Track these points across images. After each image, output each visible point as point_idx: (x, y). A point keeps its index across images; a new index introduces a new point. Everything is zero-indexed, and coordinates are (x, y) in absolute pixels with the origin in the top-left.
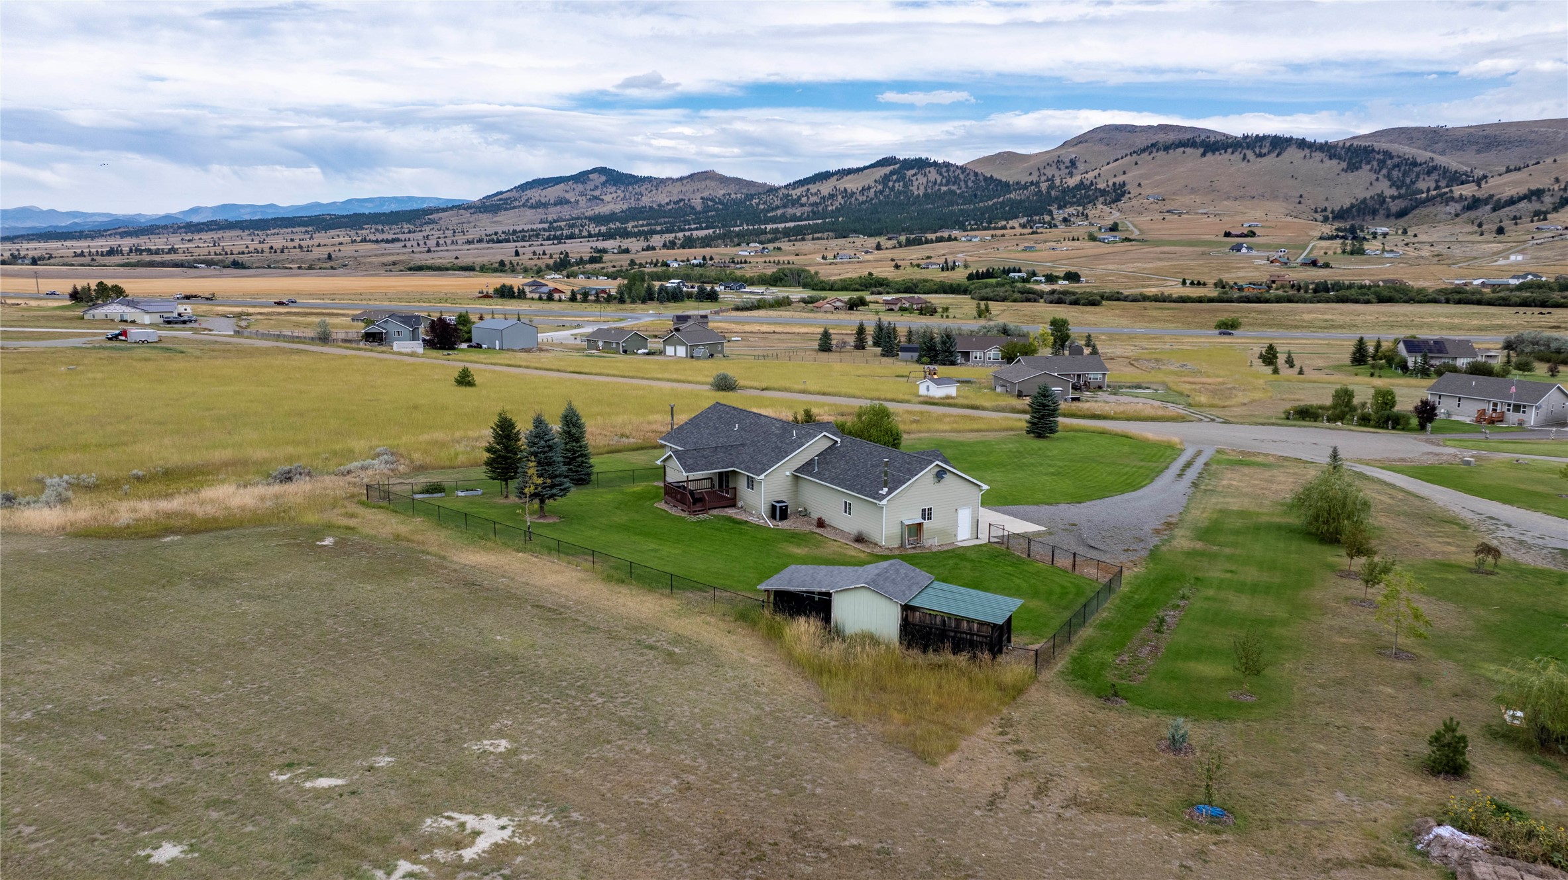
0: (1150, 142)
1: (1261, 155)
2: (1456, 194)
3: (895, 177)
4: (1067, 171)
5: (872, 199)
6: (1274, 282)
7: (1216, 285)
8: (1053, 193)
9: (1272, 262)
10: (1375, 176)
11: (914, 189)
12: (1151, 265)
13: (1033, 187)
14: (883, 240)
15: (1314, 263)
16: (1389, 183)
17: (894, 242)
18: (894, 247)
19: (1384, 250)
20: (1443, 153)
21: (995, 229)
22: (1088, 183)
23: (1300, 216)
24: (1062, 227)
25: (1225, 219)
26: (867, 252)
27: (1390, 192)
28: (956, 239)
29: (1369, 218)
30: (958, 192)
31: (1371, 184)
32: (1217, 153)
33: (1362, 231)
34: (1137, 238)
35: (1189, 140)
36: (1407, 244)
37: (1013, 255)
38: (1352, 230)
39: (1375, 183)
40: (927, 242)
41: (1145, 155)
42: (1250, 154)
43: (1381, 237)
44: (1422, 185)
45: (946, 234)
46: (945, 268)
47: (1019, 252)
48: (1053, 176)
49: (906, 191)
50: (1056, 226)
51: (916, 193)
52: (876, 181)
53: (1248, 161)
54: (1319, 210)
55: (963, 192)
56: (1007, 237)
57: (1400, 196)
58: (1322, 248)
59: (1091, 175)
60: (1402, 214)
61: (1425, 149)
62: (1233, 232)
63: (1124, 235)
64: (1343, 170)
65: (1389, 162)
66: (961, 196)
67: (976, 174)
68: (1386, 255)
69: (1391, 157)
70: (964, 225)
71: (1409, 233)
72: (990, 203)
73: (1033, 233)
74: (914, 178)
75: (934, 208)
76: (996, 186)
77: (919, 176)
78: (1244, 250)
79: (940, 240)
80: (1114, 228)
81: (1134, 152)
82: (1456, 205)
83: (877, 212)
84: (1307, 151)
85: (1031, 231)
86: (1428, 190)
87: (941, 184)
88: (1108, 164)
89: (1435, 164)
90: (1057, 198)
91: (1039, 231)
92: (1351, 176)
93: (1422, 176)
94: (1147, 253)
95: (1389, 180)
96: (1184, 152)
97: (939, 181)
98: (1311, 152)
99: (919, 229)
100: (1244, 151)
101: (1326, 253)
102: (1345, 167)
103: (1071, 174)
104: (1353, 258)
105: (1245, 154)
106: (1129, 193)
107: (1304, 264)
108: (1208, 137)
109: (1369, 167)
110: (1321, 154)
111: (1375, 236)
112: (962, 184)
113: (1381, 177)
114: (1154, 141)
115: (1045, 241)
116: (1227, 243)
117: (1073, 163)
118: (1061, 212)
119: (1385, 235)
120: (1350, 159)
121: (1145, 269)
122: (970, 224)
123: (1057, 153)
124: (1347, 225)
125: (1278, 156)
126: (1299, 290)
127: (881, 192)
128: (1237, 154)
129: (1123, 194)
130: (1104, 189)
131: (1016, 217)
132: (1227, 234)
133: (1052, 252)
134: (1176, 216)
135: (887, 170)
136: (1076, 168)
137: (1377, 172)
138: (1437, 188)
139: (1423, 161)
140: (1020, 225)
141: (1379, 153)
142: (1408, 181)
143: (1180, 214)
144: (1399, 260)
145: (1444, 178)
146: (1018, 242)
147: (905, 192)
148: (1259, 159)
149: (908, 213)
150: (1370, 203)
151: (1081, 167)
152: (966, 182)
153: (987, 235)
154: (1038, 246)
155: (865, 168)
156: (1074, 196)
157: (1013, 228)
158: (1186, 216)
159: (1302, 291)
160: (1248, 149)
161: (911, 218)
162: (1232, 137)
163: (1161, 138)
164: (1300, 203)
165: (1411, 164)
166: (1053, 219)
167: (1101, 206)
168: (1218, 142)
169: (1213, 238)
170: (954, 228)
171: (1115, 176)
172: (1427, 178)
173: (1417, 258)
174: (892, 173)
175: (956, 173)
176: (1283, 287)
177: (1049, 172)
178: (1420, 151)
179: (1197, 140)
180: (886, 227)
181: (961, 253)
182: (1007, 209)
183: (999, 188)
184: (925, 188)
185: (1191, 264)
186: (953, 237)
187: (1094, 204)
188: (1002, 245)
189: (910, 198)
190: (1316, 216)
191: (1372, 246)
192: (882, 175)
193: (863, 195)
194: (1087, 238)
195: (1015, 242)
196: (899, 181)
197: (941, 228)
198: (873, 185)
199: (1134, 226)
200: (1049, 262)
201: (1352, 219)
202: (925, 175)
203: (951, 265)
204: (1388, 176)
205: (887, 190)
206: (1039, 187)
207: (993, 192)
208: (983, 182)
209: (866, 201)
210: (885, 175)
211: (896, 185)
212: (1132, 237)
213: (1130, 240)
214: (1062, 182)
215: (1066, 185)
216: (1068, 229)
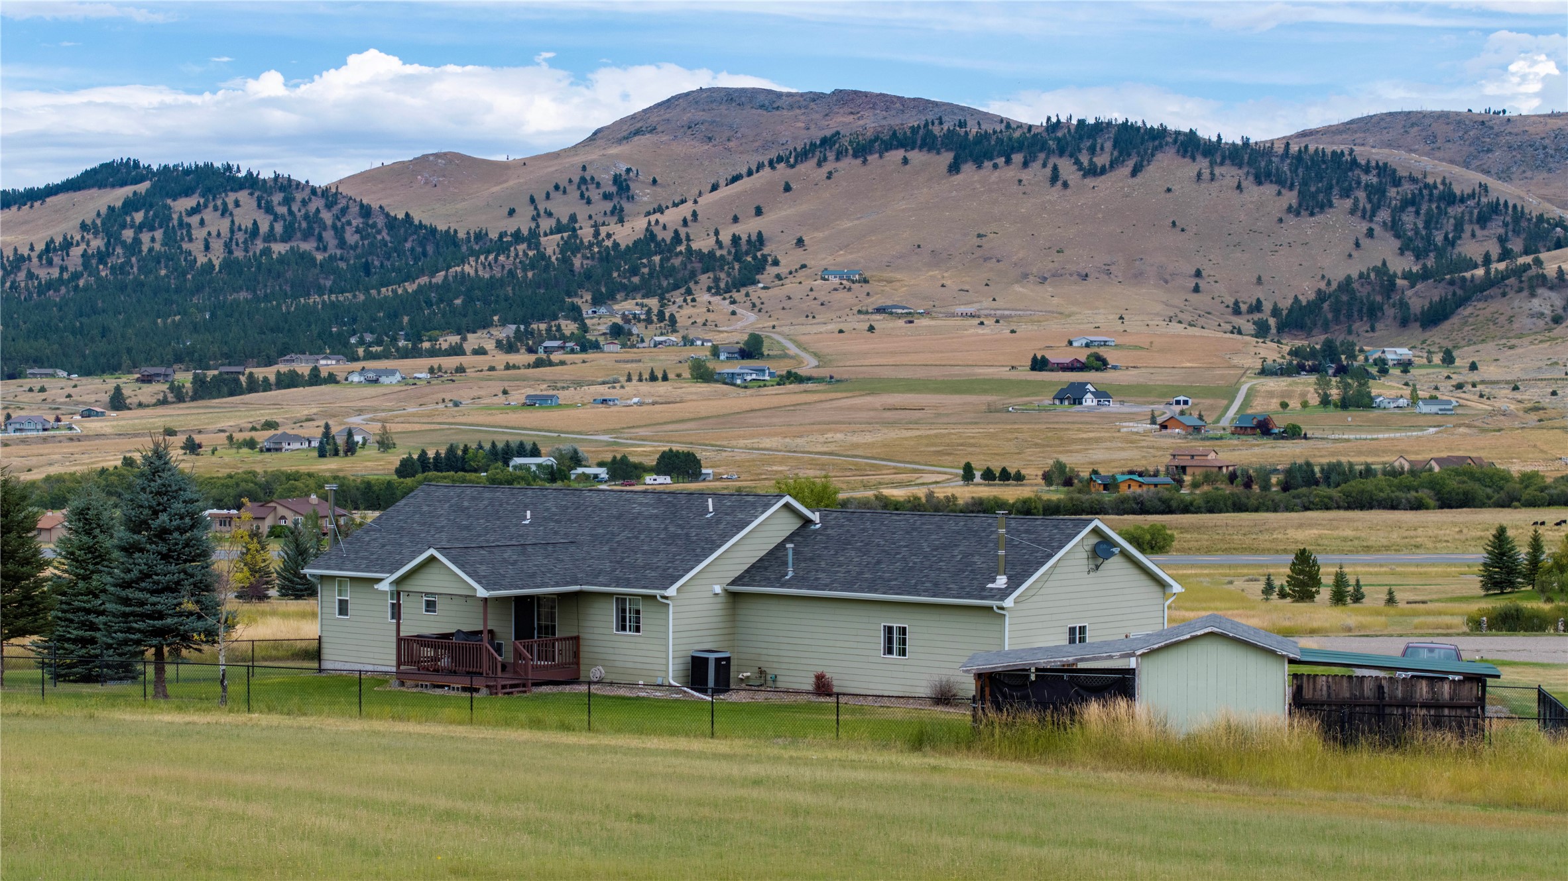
0: (817, 135)
1: (1093, 171)
2: (1550, 269)
3: (139, 217)
4: (608, 206)
5: (76, 276)
6: (1184, 469)
7: (1047, 478)
8: (577, 262)
9: (1164, 426)
10: (1364, 226)
11: (196, 248)
12: (868, 438)
13: (522, 247)
14: (127, 383)
15: (1263, 428)
16: (1397, 244)
17: (160, 388)
18: (163, 402)
19: (1414, 399)
20: (1505, 175)
21: (433, 353)
22: (668, 236)
23: (1202, 321)
24: (613, 349)
25: (1023, 329)
26: (88, 414)
27: (1401, 264)
28: (332, 379)
29: (1360, 326)
30: (319, 257)
31: (1357, 245)
32: (988, 164)
33: (1352, 357)
34: (815, 373)
35: (914, 130)
36: (1459, 386)
37: (500, 418)
38: (1330, 352)
39: (1364, 242)
40: (252, 386)
41: (807, 167)
42: (1067, 168)
43: (1396, 372)
44: (1471, 248)
45: (303, 368)
46: (327, 447)
47: (514, 409)
48: (573, 218)
49: (173, 254)
50: (596, 346)
51: (202, 259)
52: (84, 227)
53: (1065, 185)
54: (1244, 307)
55: (332, 258)
56: (470, 373)
57: (1425, 275)
58: (1271, 394)
59: (672, 217)
60: (1434, 317)
61: (1467, 165)
62: (1053, 357)
63: (781, 368)
64: (1290, 209)
65: (1392, 192)
66: (328, 267)
67: (366, 211)
68: (1425, 409)
69: (1397, 182)
70: (346, 344)
71: (1458, 362)
72: (411, 287)
73: (539, 364)
74: (194, 220)
75: (257, 299)
76: (422, 243)
77: (208, 215)
78: (1089, 401)
79: (289, 381)
80: (751, 350)
81: (780, 159)
82: (1553, 295)
83: (95, 311)
84: (1203, 163)
85: (532, 358)
86: (1487, 260)
87: (270, 237)
88: (715, 188)
89: (1492, 197)
90: (588, 275)
91: (556, 357)
92: (1309, 225)
93: (1468, 228)
94: (851, 408)
95: (1397, 236)
96: (905, 161)
97: (264, 228)
98: (1212, 164)
99: (227, 356)
100: (1053, 160)
101: (1284, 405)
102: (1294, 202)
103: (619, 215)
104: (1350, 416)
105: (1055, 168)
106: (776, 263)
107: (1240, 430)
108: (962, 124)
109: (1348, 203)
110: (1235, 171)
111: (1383, 367)
112: (329, 235)
113: (1378, 230)
114: (828, 133)
115: (578, 384)
116: (1043, 385)
117: (622, 185)
118: (603, 310)
119: (1405, 366)
120: (1305, 183)
121: (856, 446)
122: (362, 342)
123: (580, 159)
124: (1316, 341)
125: (1134, 173)
126: (1247, 484)
127: (102, 257)
128: (1036, 166)
129: (760, 266)
130: (711, 254)
131: (486, 325)
132: (1039, 364)
133: (602, 409)
134: (901, 323)
135: (117, 196)
136: (631, 198)
137: (1368, 216)
138: (1505, 255)
139: (1468, 191)
140: (499, 345)
141: (1367, 170)
142: (1439, 238)
143: (910, 318)
144: (1454, 420)
145: (1516, 232)
146: (506, 384)
147: (169, 258)
148: (1090, 182)
149: (184, 313)
150: (1362, 291)
151: (645, 196)
152: (339, 232)
153: (419, 367)
154: (563, 396)
155: (51, 190)
156: (634, 271)
157: (481, 351)
158: (925, 322)
159: (1255, 484)
160: (1061, 154)
161: (195, 328)
162: (1020, 126)
163: (842, 122)
164: (1196, 289)
165: (1442, 197)
166: (584, 328)
167: (706, 297)
168: (986, 136)
169: (1004, 373)
170: (318, 351)
171: (736, 219)
172: (1478, 232)
173: (1492, 413)
174: (131, 205)
175: (312, 207)
176: (1208, 479)
177: (562, 208)
178: (1457, 170)
179: (936, 130)
180: (129, 351)
181: (360, 412)
182: (458, 302)
183: (430, 249)
184: (227, 246)
185: (971, 431)
186: (324, 374)
187: (689, 292)
188: (464, 393)
189: (184, 274)
190: (1239, 321)
191: (1386, 390)
192: (104, 211)
193: (50, 263)
194: (687, 374)
195: (498, 387)
196: (152, 229)
197: (284, 352)
198: (78, 237)
199: (799, 345)
200: (606, 432)
201: (1326, 328)
202: (225, 211)
203: (341, 441)
204: (1394, 227)
205: (119, 250)
206: (537, 246)
207: (416, 259)
208: (385, 233)
209: (60, 280)
210: (111, 209)
211: (145, 237)
212: (803, 371)
213: (799, 379)
214: (597, 234)
215: (609, 243)
216: (631, 354)
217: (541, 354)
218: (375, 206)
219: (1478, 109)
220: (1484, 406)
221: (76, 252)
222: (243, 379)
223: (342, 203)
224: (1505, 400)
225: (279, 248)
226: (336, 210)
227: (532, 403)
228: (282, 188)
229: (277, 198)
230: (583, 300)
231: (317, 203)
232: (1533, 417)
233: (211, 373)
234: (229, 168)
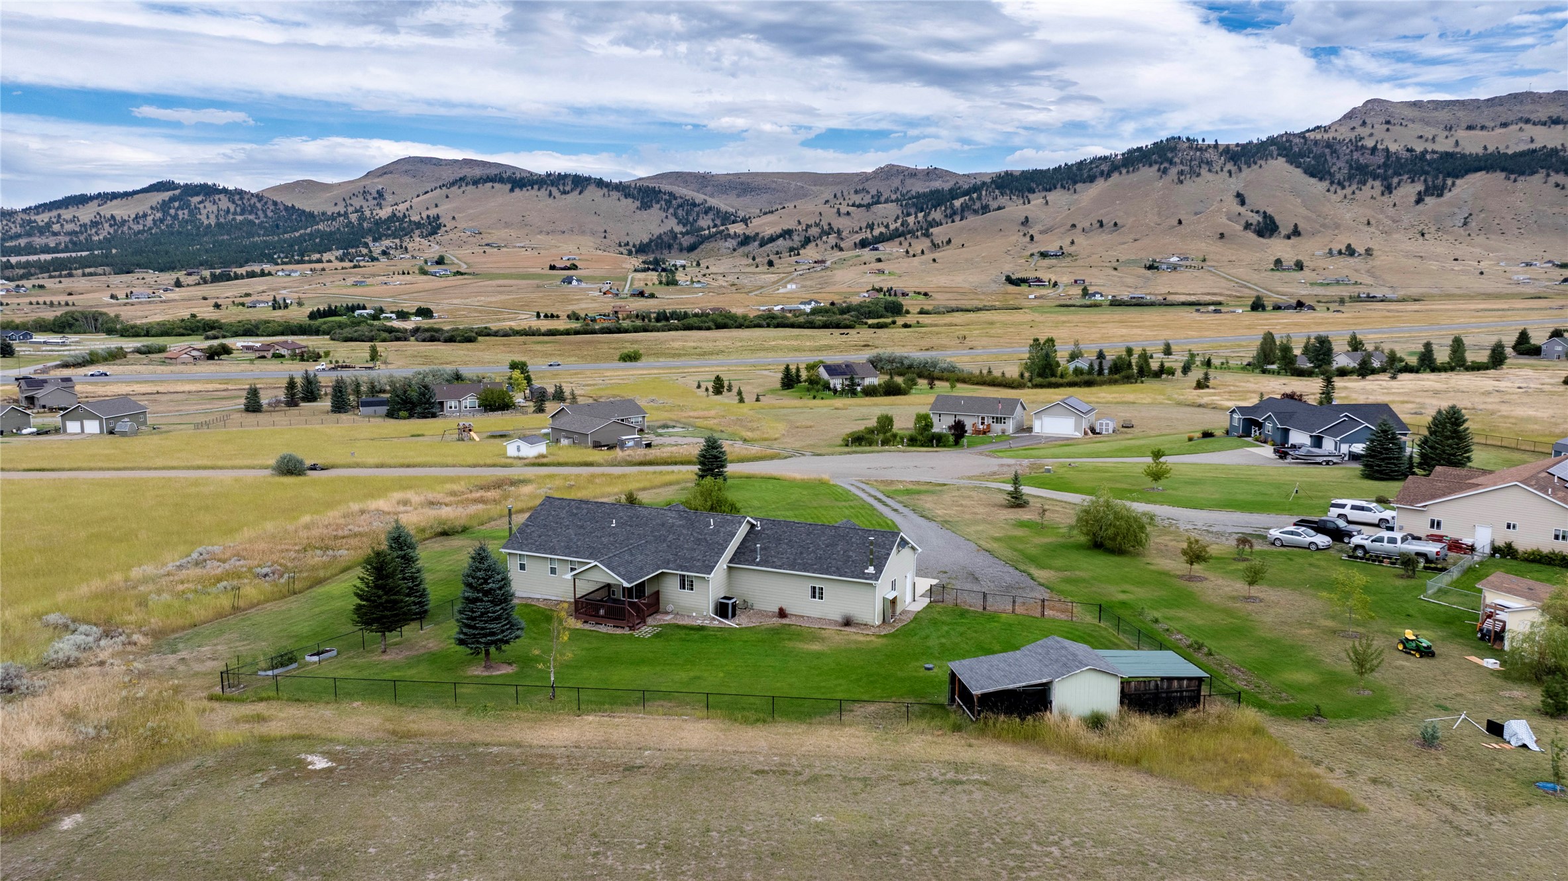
0: (458, 176)
1: (565, 193)
2: (731, 231)
3: (176, 204)
4: (375, 202)
5: (150, 229)
6: (618, 313)
7: (569, 317)
8: (365, 225)
9: (605, 294)
10: (665, 214)
11: (203, 218)
12: (493, 299)
13: (342, 218)
14: (181, 276)
15: (641, 294)
16: (676, 221)
17: (196, 278)
18: (199, 284)
19: (692, 282)
20: (712, 196)
21: (310, 262)
22: (401, 215)
23: (607, 249)
24: (383, 259)
25: (543, 253)
26: (166, 289)
27: (679, 229)
28: (270, 274)
29: (666, 252)
30: (257, 221)
31: (663, 221)
32: (525, 189)
33: (664, 263)
34: (467, 271)
35: (496, 175)
36: (704, 275)
37: (344, 291)
38: (656, 262)
39: (665, 220)
40: (237, 277)
41: (454, 189)
42: (555, 191)
43: (681, 269)
44: (703, 223)
45: (257, 268)
46: (276, 305)
47: (349, 287)
48: (361, 207)
49: (193, 220)
50: (377, 259)
51: (206, 222)
52: (152, 207)
53: (554, 198)
54: (623, 245)
55: (262, 222)
56: (328, 271)
57: (687, 233)
58: (640, 280)
59: (402, 207)
60: (692, 248)
61: (698, 192)
62: (557, 265)
63: (454, 269)
64: (637, 208)
65: (674, 202)
66: (261, 225)
67: (275, 203)
68: (696, 285)
69: (675, 198)
70: (273, 258)
71: (702, 266)
72: (297, 234)
73: (355, 267)
74: (201, 206)
75: (232, 239)
76: (300, 216)
77: (207, 204)
78: (574, 283)
79: (251, 275)
80: (440, 261)
81: (444, 185)
82: (733, 241)
83: (160, 244)
84: (605, 190)
85: (352, 264)
86: (709, 228)
87: (235, 213)
88: (418, 196)
89: (708, 204)
90: (370, 230)
91: (362, 264)
92: (645, 214)
93: (701, 216)
94: (484, 286)
95: (677, 218)
96: (493, 187)
97: (232, 210)
98: (609, 191)
99: (221, 263)
100: (549, 188)
101: (646, 285)
102: (639, 205)
103: (380, 206)
104: (671, 288)
105: (550, 191)
106: (445, 226)
107: (633, 295)
108: (514, 174)
109: (659, 206)
110: (617, 193)
111: (677, 268)
112: (260, 213)
113: (669, 216)
114: (462, 175)
115: (374, 276)
116: (556, 276)
117: (380, 194)
118: (377, 244)
119: (685, 268)
120: (643, 198)
121: (491, 302)
122: (279, 257)
123: (363, 183)
124: (651, 258)
125: (580, 194)
126: (643, 320)
127: (162, 221)
128: (543, 190)
129: (439, 226)
130: (419, 222)
131: (330, 250)
132: (552, 268)
133: (385, 286)
134: (496, 250)
135: (166, 195)
136: (384, 199)
137: (666, 211)
138: (715, 226)
139: (699, 202)
140: (337, 258)
141: (665, 194)
142: (691, 219)
143: (499, 247)
144: (709, 290)
145: (718, 217)
146: (344, 276)
147: (191, 221)
148: (564, 196)
149: (201, 245)
150: (666, 239)
151: (389, 198)
152: (264, 212)
153: (306, 268)
154: (369, 281)
155: (135, 193)
156: (389, 228)
157: (329, 261)
158: (505, 249)
159: (646, 320)
160: (552, 186)
161: (207, 251)
162: (536, 174)
163: (466, 171)
164: (605, 237)
165: (691, 204)
166: (371, 251)
167: (418, 239)
168: (523, 178)
169: (539, 271)
170: (262, 262)
171: (427, 209)
172: (705, 217)
173: (719, 287)
174: (172, 199)
175: (252, 202)
176: (628, 317)
177: (357, 202)
178: (695, 194)
179: (504, 175)
180: (179, 261)
181: (285, 288)
182: (317, 240)
183: (303, 219)
184: (217, 217)
185: (533, 296)
186: (266, 272)
187: (411, 237)
188: (328, 280)
189: (199, 228)
190: (621, 249)
191: (680, 276)
192: (160, 202)
193: (138, 223)
194: (417, 272)
195: (341, 277)
196: (183, 209)
197: (247, 262)
198: (150, 212)
199: (458, 259)
200: (390, 297)
201: (653, 252)
202: (214, 203)
203: (281, 302)
204: (675, 215)
205: (169, 218)
206: (348, 218)
207: (298, 223)
208: (284, 213)
209: (144, 230)
210: (164, 201)
211: (180, 213)
212: (462, 270)
213: (462, 274)
214: (372, 214)
215: (377, 217)
216: (392, 262)
217: (355, 263)
218: (279, 201)
219: (702, 171)
220: (715, 284)
221: (150, 219)
222: (232, 274)
223: (265, 200)
224: (722, 281)
225: (239, 218)
226: (262, 202)
227: (356, 284)
228: (239, 194)
229: (237, 197)
230: (369, 240)
231: (254, 200)
232: (734, 288)
233: (219, 271)
234: (215, 185)
